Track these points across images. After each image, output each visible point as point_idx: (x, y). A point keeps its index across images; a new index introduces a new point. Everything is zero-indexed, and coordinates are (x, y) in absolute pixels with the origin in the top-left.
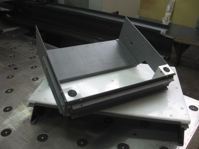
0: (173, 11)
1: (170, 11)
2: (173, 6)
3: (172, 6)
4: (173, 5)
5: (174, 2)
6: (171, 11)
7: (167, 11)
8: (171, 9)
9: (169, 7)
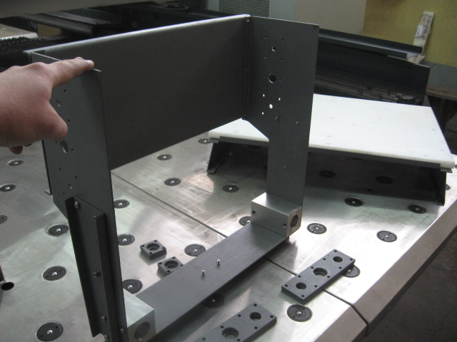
0: (429, 36)
1: (422, 37)
2: (429, 26)
3: (426, 27)
4: (430, 23)
5: (431, 19)
6: (426, 35)
7: (416, 35)
8: (425, 31)
9: (420, 29)
